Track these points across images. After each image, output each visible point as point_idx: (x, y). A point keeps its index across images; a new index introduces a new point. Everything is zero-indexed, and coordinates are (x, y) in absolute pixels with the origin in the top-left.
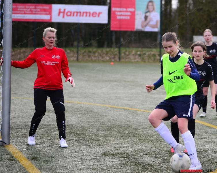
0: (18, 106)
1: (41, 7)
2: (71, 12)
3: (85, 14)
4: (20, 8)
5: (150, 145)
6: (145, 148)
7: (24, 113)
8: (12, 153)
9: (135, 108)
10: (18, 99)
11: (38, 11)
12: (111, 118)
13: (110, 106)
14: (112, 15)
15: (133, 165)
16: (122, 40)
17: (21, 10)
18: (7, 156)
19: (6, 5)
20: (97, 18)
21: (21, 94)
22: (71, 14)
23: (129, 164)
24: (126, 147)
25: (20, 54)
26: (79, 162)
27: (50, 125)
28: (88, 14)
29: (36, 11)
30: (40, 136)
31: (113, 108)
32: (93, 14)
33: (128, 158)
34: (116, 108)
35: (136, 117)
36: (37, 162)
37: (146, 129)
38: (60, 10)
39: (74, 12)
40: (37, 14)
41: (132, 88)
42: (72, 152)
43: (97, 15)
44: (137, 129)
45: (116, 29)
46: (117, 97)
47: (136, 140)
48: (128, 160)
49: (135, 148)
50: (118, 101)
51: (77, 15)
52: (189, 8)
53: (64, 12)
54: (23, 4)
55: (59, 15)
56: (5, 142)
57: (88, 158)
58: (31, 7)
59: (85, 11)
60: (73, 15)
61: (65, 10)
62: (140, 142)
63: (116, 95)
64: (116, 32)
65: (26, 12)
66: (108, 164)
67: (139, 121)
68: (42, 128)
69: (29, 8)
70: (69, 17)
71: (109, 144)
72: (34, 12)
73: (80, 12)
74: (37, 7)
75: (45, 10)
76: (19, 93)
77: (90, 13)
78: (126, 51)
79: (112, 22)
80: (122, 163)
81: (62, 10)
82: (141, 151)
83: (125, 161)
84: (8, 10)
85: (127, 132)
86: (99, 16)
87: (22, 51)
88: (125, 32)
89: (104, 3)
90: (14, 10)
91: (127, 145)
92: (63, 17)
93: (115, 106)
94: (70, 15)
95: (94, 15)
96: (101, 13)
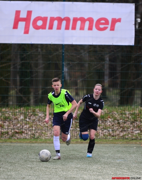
2: (44, 19)
3: (79, 24)
28: (87, 24)
32: (99, 21)
38: (18, 13)
39: (52, 19)
43: (109, 26)
51: (59, 28)
53: (27, 20)
55: (15, 26)
60: (51, 28)
61: (29, 13)
70: (41, 32)
73: (67, 19)
81: (23, 15)
86: (112, 29)
92: (26, 32)
94: (43, 27)
95: (102, 26)
96: (119, 20)
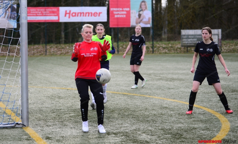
0: (33, 94)
1: (50, 10)
2: (75, 13)
3: (87, 14)
4: (33, 11)
5: (147, 124)
6: (142, 128)
7: (38, 100)
8: (29, 134)
9: (132, 93)
10: (33, 88)
11: (48, 13)
12: (113, 102)
13: (111, 92)
14: (110, 15)
15: (132, 142)
16: (120, 35)
17: (34, 12)
18: (25, 137)
19: (22, 9)
20: (97, 17)
21: (35, 83)
22: (76, 14)
23: (129, 141)
24: (126, 127)
25: (34, 50)
26: (86, 140)
27: (61, 109)
28: (90, 14)
29: (46, 13)
30: (52, 119)
31: (114, 93)
32: (94, 14)
33: (128, 137)
34: (116, 94)
35: (134, 101)
36: (50, 141)
37: (143, 111)
38: (66, 11)
39: (78, 13)
40: (47, 16)
41: (129, 76)
42: (79, 132)
43: (98, 15)
44: (134, 111)
45: (114, 27)
46: (117, 84)
47: (135, 121)
48: (128, 138)
49: (134, 127)
50: (118, 87)
51: (81, 16)
52: (176, 6)
53: (69, 13)
54: (35, 8)
55: (65, 16)
56: (25, 125)
57: (94, 137)
58: (41, 10)
59: (87, 12)
60: (78, 16)
61: (70, 11)
62: (138, 122)
63: (116, 83)
64: (114, 29)
65: (37, 14)
66: (111, 141)
67: (137, 104)
68: (54, 113)
69: (40, 11)
70: (74, 17)
71: (111, 124)
72: (44, 14)
73: (83, 13)
74: (47, 10)
75: (53, 12)
76: (34, 83)
77: (91, 13)
78: (124, 45)
79: (110, 20)
80: (123, 140)
81: (68, 12)
82: (139, 130)
83: (125, 139)
84: (24, 13)
85: (126, 114)
86: (99, 16)
87: (35, 47)
88: (122, 29)
89: (103, 5)
90: (29, 13)
91: (127, 125)
92: (69, 17)
93: (115, 92)
94: (75, 16)
95: (95, 15)
96: (101, 13)
